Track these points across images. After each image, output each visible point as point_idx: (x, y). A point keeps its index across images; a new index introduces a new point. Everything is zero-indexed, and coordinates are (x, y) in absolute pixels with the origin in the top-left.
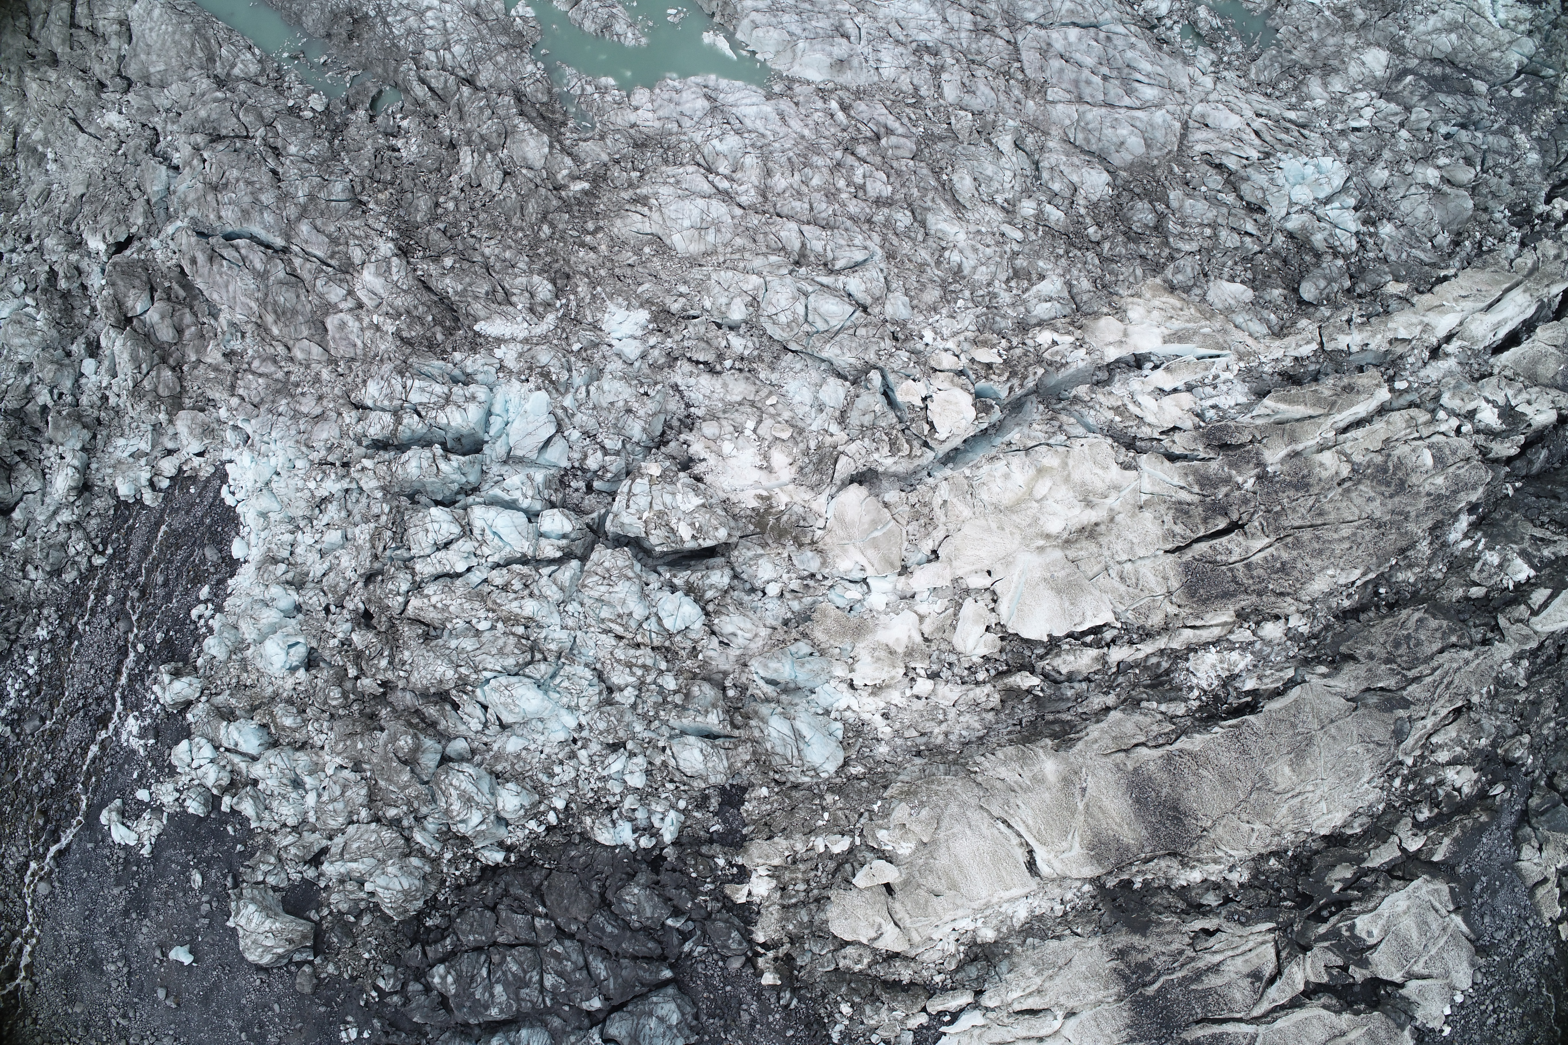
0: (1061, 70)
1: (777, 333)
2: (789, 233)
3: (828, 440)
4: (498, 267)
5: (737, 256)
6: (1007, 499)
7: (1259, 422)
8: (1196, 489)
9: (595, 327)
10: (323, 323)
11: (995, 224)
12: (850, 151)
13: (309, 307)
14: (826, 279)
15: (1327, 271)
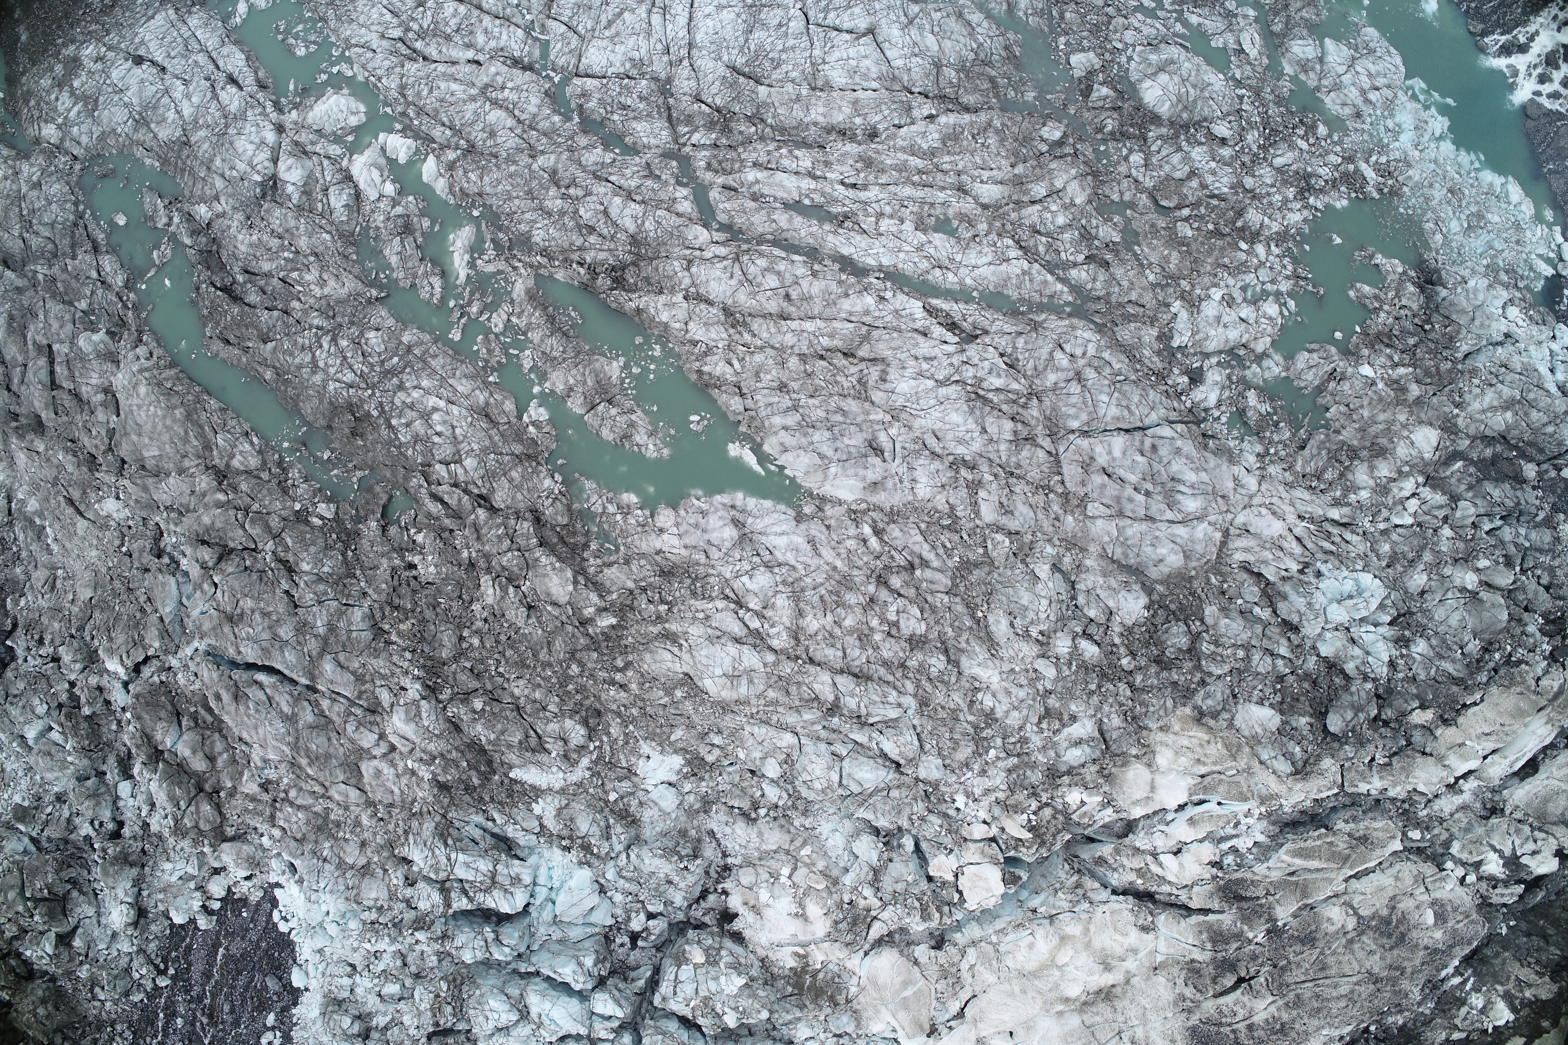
0: (1103, 486)
1: (811, 796)
2: (822, 684)
3: (862, 903)
4: (528, 708)
5: (770, 710)
6: (1031, 966)
7: (1275, 875)
8: (1209, 946)
9: (631, 773)
10: (356, 764)
11: (1028, 661)
12: (882, 581)
13: (341, 750)
14: (860, 737)
15: (1356, 698)
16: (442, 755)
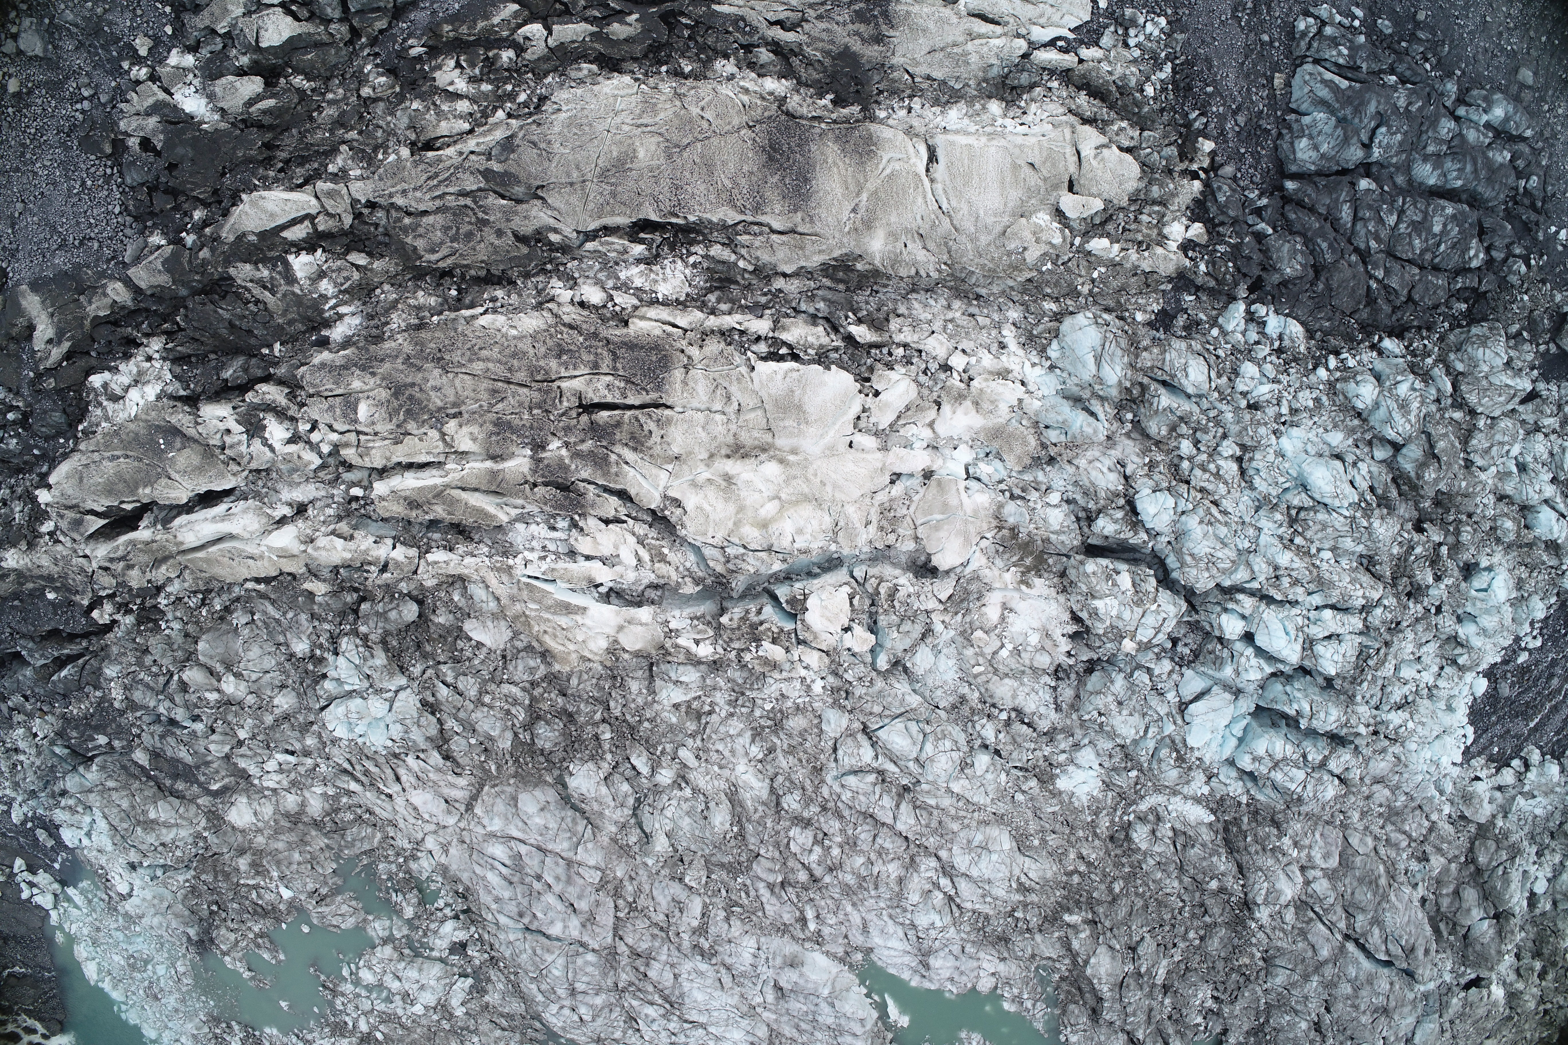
0: (580, 897)
1: (957, 732)
2: (906, 821)
3: (947, 618)
4: (1172, 867)
5: (962, 813)
6: (806, 510)
7: (520, 502)
8: (613, 458)
9: (1108, 785)
11: (702, 770)
12: (814, 879)
13: (1347, 881)
14: (891, 767)
15: (380, 624)
16: (1264, 849)
